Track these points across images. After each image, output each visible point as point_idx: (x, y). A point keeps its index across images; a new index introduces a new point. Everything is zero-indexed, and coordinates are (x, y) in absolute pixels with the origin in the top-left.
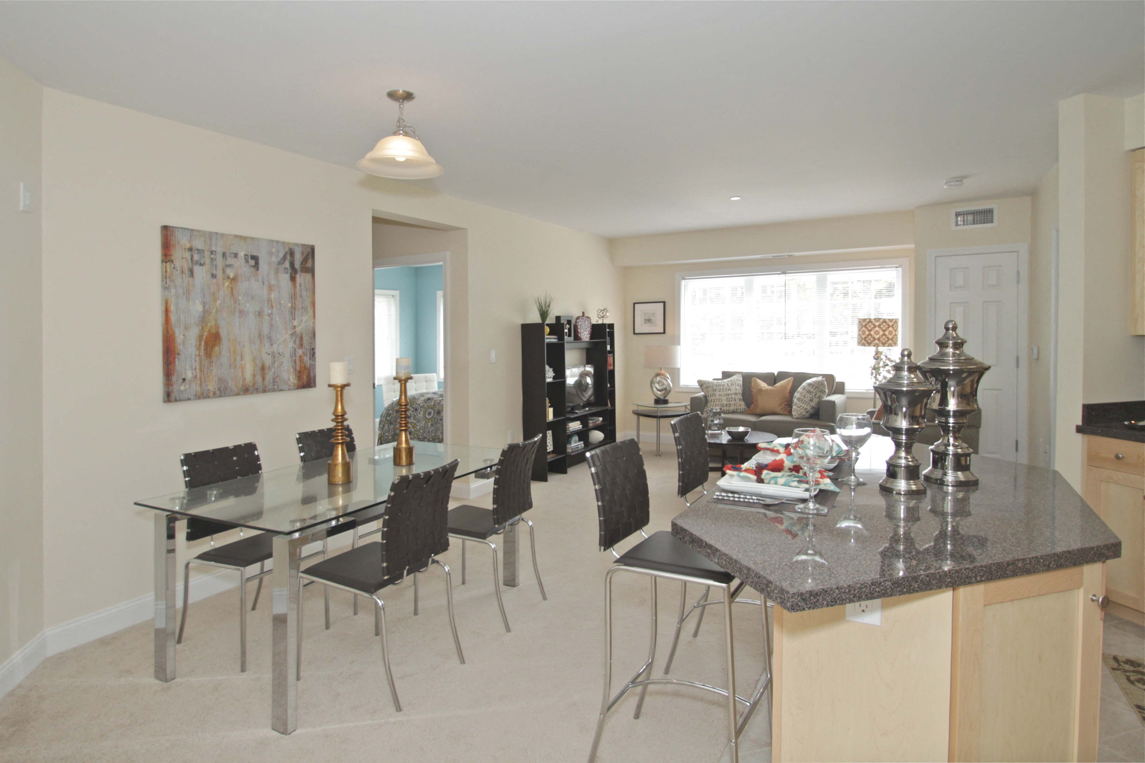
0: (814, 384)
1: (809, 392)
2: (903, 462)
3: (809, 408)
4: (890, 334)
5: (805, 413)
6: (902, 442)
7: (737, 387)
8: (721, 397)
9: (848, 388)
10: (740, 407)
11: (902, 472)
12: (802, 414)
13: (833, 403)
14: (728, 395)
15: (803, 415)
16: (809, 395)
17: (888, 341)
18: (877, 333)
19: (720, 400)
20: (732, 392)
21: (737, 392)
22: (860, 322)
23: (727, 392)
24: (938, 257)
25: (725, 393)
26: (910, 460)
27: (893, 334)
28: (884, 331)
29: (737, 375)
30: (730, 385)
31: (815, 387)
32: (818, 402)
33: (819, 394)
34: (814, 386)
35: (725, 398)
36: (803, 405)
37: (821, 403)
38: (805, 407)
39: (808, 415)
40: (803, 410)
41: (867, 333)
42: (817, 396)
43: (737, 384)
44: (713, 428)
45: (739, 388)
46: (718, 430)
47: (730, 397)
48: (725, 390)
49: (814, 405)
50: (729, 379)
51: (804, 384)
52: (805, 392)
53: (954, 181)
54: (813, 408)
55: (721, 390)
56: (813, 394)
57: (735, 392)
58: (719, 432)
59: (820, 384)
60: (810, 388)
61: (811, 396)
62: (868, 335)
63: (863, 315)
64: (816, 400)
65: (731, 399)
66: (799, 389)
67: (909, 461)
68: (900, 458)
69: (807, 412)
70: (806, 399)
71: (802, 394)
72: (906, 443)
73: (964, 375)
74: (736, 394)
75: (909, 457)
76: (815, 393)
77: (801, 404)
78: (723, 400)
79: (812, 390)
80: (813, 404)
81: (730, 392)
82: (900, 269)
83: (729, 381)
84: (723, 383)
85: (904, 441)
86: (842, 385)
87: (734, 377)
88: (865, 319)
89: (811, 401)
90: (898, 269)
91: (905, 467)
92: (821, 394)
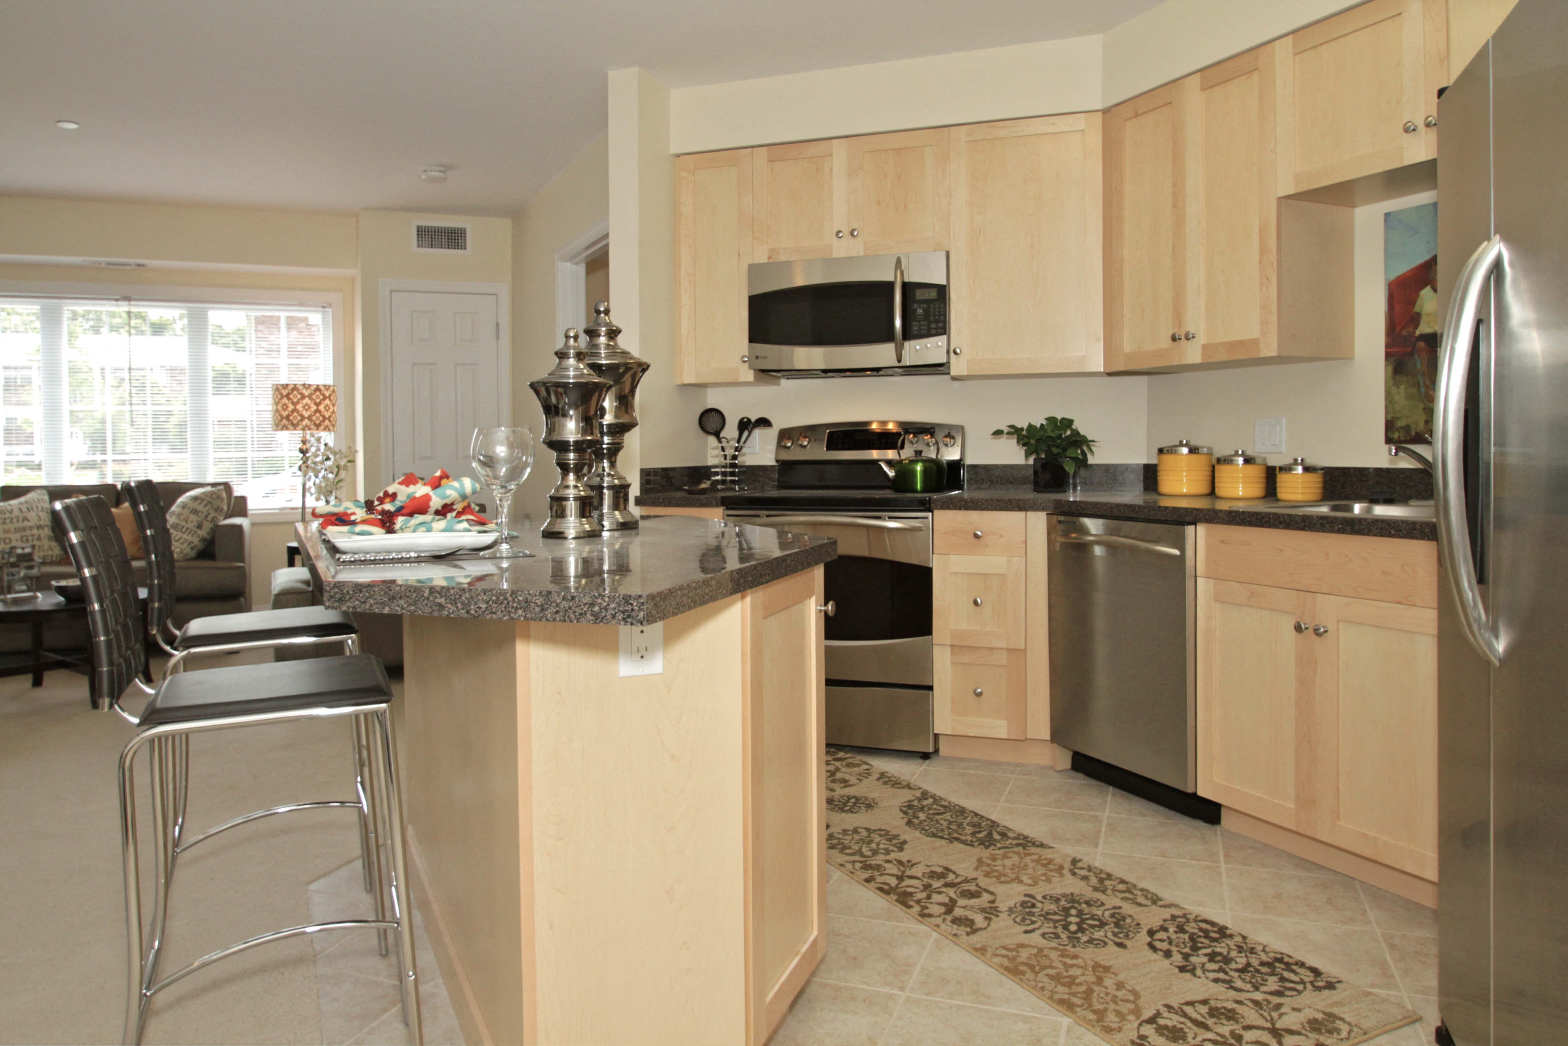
0: (203, 497)
1: (195, 512)
2: (571, 493)
3: (196, 541)
4: (327, 411)
5: (188, 550)
6: (570, 464)
7: (41, 514)
8: (10, 535)
9: (251, 505)
10: (50, 553)
11: (572, 506)
12: (185, 552)
13: (239, 528)
14: (24, 529)
15: (186, 554)
16: (193, 517)
17: (323, 421)
18: (307, 407)
19: (7, 541)
20: (32, 523)
21: (42, 523)
22: (277, 389)
23: (21, 524)
24: (395, 291)
25: (17, 525)
26: (581, 488)
27: (331, 410)
28: (318, 404)
29: (38, 491)
30: (24, 510)
31: (205, 502)
32: (212, 529)
33: (212, 514)
34: (203, 500)
35: (18, 536)
36: (185, 536)
37: (216, 530)
38: (190, 538)
39: (193, 554)
40: (186, 544)
41: (291, 407)
42: (209, 518)
43: (40, 508)
44: (17, 588)
45: (46, 515)
46: (29, 590)
47: (28, 532)
48: (15, 520)
49: (206, 535)
50: (22, 499)
51: (181, 500)
52: (187, 511)
53: (436, 171)
54: (203, 540)
55: (8, 521)
56: (203, 516)
57: (38, 523)
58: (31, 594)
59: (214, 496)
60: (195, 505)
61: (199, 519)
62: (293, 411)
63: (283, 379)
64: (207, 526)
65: (30, 538)
66: (174, 508)
67: (581, 491)
68: (567, 487)
69: (192, 548)
70: (190, 525)
71: (182, 517)
72: (576, 465)
73: (621, 370)
74: (39, 527)
75: (579, 485)
76: (205, 513)
77: (180, 534)
78: (13, 540)
79: (200, 508)
80: (203, 533)
81: (26, 524)
82: (330, 310)
83: (20, 503)
84: (9, 508)
85: (572, 462)
86: (243, 500)
87: (30, 496)
88: (287, 385)
89: (200, 527)
90: (326, 309)
91: (576, 499)
92: (216, 515)
